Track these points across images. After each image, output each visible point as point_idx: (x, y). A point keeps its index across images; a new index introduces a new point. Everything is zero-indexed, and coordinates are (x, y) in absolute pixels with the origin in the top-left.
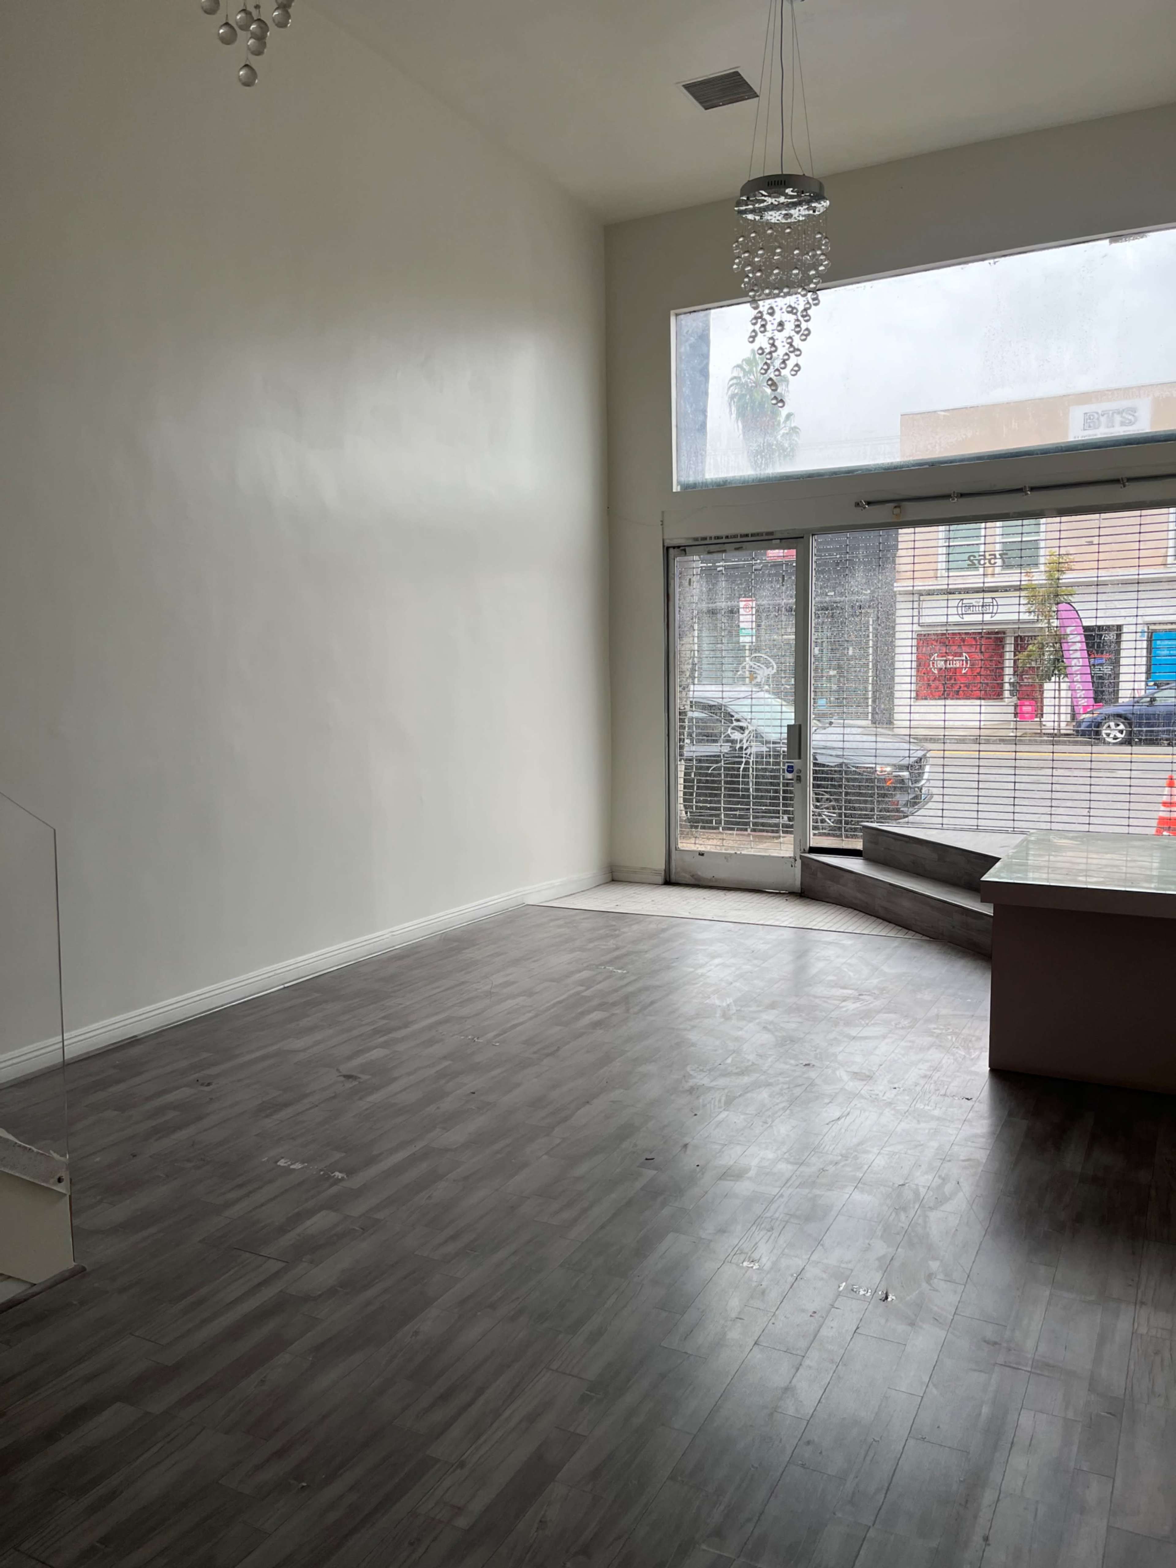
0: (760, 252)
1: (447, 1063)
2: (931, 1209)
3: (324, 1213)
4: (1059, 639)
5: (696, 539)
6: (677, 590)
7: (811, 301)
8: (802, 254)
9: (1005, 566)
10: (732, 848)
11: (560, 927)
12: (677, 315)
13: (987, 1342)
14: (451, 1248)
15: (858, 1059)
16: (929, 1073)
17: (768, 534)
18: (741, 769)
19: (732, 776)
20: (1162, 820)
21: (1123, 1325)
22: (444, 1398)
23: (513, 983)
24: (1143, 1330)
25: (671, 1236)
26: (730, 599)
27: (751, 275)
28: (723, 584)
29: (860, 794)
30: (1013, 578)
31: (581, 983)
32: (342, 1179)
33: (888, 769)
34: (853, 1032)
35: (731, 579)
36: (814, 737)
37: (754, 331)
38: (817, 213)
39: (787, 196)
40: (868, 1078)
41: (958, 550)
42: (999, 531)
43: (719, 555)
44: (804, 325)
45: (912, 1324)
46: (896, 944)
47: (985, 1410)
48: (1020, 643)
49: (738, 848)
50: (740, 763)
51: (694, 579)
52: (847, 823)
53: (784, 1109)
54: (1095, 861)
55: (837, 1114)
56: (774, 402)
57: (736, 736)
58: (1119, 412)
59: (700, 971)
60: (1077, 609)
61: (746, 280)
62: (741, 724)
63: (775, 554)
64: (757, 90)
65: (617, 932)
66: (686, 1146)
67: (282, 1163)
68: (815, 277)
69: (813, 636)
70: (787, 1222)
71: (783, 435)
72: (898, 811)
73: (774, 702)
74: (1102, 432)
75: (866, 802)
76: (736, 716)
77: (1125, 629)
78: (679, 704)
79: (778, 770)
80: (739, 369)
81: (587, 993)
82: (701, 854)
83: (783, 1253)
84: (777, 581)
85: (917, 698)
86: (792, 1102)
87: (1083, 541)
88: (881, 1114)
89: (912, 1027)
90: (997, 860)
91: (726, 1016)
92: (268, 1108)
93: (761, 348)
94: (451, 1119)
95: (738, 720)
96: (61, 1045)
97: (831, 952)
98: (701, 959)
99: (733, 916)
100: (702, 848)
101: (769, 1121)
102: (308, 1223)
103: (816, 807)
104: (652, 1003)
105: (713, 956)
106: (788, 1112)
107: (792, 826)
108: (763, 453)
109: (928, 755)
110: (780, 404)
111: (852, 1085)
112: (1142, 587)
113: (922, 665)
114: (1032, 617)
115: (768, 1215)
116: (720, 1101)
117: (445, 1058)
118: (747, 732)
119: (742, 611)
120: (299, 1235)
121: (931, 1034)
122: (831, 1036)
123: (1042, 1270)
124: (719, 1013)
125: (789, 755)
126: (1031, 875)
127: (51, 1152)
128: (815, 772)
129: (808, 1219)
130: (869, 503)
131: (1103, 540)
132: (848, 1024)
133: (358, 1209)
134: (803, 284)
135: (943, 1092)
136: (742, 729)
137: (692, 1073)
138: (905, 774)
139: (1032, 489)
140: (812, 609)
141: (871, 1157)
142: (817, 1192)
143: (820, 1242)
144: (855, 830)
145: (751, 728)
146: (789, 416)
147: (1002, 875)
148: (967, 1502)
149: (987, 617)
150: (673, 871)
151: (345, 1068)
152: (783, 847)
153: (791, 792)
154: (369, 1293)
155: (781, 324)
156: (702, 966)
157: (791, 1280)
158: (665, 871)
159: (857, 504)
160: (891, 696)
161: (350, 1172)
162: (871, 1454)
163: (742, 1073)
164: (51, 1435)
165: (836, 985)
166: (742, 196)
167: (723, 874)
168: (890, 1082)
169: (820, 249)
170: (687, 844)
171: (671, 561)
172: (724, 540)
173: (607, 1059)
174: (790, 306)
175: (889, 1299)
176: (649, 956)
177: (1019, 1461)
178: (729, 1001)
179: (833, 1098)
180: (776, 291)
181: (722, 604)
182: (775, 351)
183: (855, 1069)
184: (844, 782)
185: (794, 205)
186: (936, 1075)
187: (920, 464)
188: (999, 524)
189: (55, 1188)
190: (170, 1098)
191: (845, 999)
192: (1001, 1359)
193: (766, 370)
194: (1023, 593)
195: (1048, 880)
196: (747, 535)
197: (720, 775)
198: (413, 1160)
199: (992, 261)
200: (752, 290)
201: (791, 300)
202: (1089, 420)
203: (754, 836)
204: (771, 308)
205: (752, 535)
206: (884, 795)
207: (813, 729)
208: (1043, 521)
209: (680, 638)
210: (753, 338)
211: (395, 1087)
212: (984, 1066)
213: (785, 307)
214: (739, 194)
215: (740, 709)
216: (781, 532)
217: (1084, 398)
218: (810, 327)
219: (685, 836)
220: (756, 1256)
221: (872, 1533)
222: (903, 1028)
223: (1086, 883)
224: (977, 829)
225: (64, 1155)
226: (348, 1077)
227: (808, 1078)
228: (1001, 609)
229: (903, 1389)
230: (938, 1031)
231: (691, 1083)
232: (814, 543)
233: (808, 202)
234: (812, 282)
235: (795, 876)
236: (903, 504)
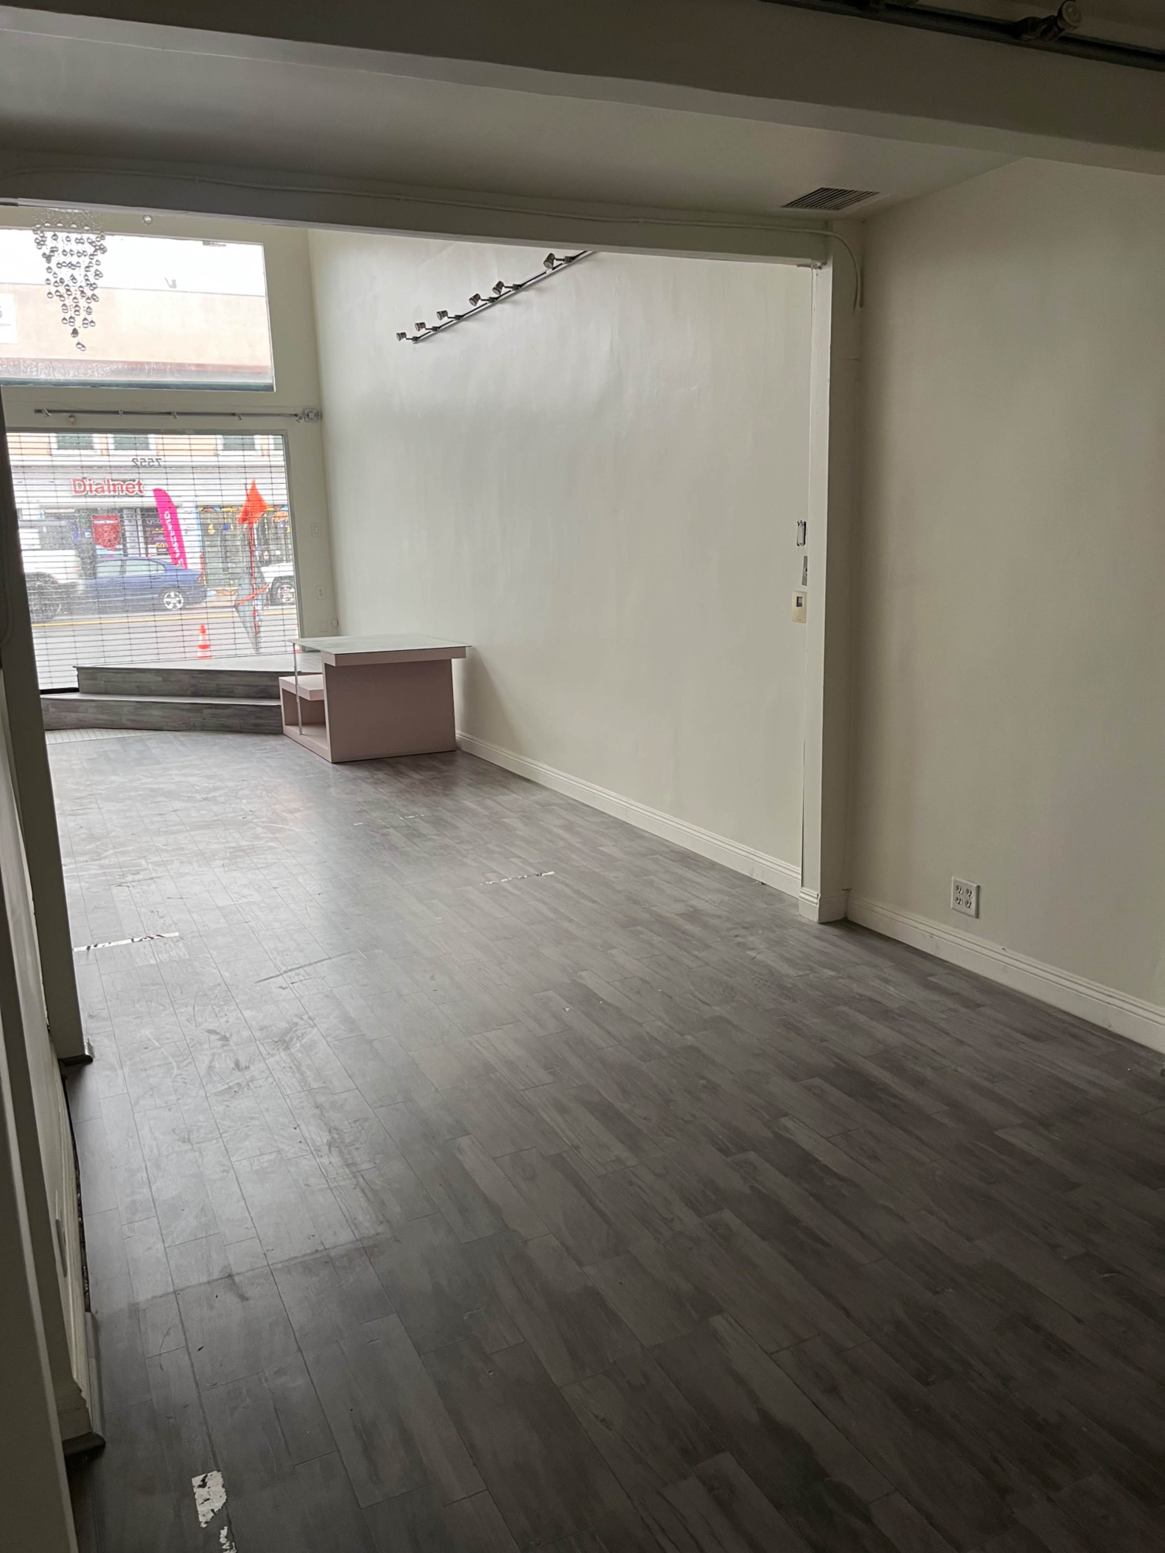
130: (49, 411)
159: (40, 411)
236: (75, 414)
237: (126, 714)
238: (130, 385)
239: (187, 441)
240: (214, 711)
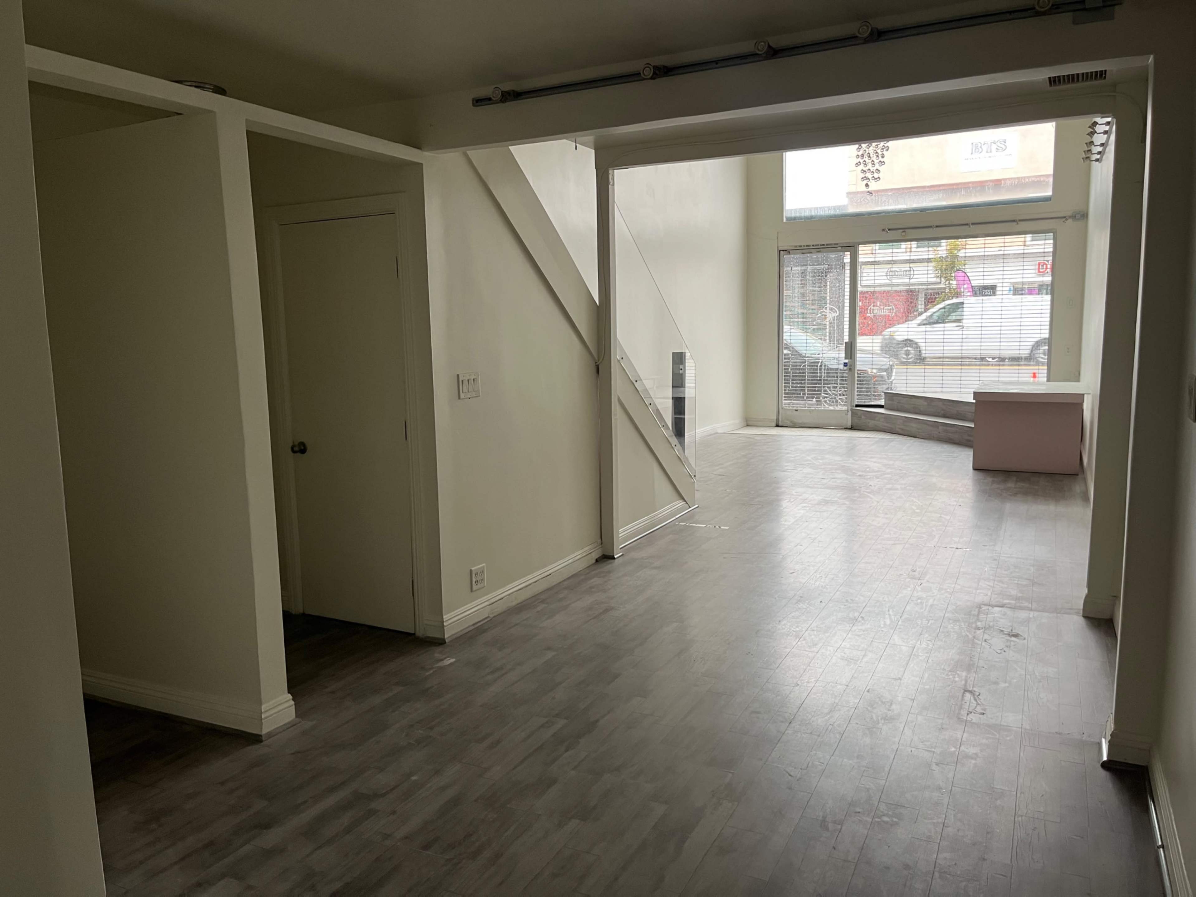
5: (796, 246)
6: (784, 272)
10: (812, 407)
17: (835, 244)
18: (819, 366)
43: (808, 254)
48: (929, 297)
51: (794, 267)
60: (968, 275)
82: (796, 410)
84: (839, 267)
100: (796, 408)
114: (937, 280)
125: (845, 358)
130: (889, 230)
138: (885, 373)
139: (973, 224)
149: (907, 281)
150: (780, 419)
152: (842, 405)
153: (846, 376)
158: (776, 419)
159: (883, 230)
167: (808, 420)
170: (787, 406)
171: (781, 258)
172: (811, 247)
194: (931, 264)
196: (824, 245)
205: (827, 245)
216: (843, 244)
232: (861, 249)
235: (848, 420)
236: (907, 230)
237: (899, 425)
238: (946, 207)
239: (1003, 241)
240: (945, 428)
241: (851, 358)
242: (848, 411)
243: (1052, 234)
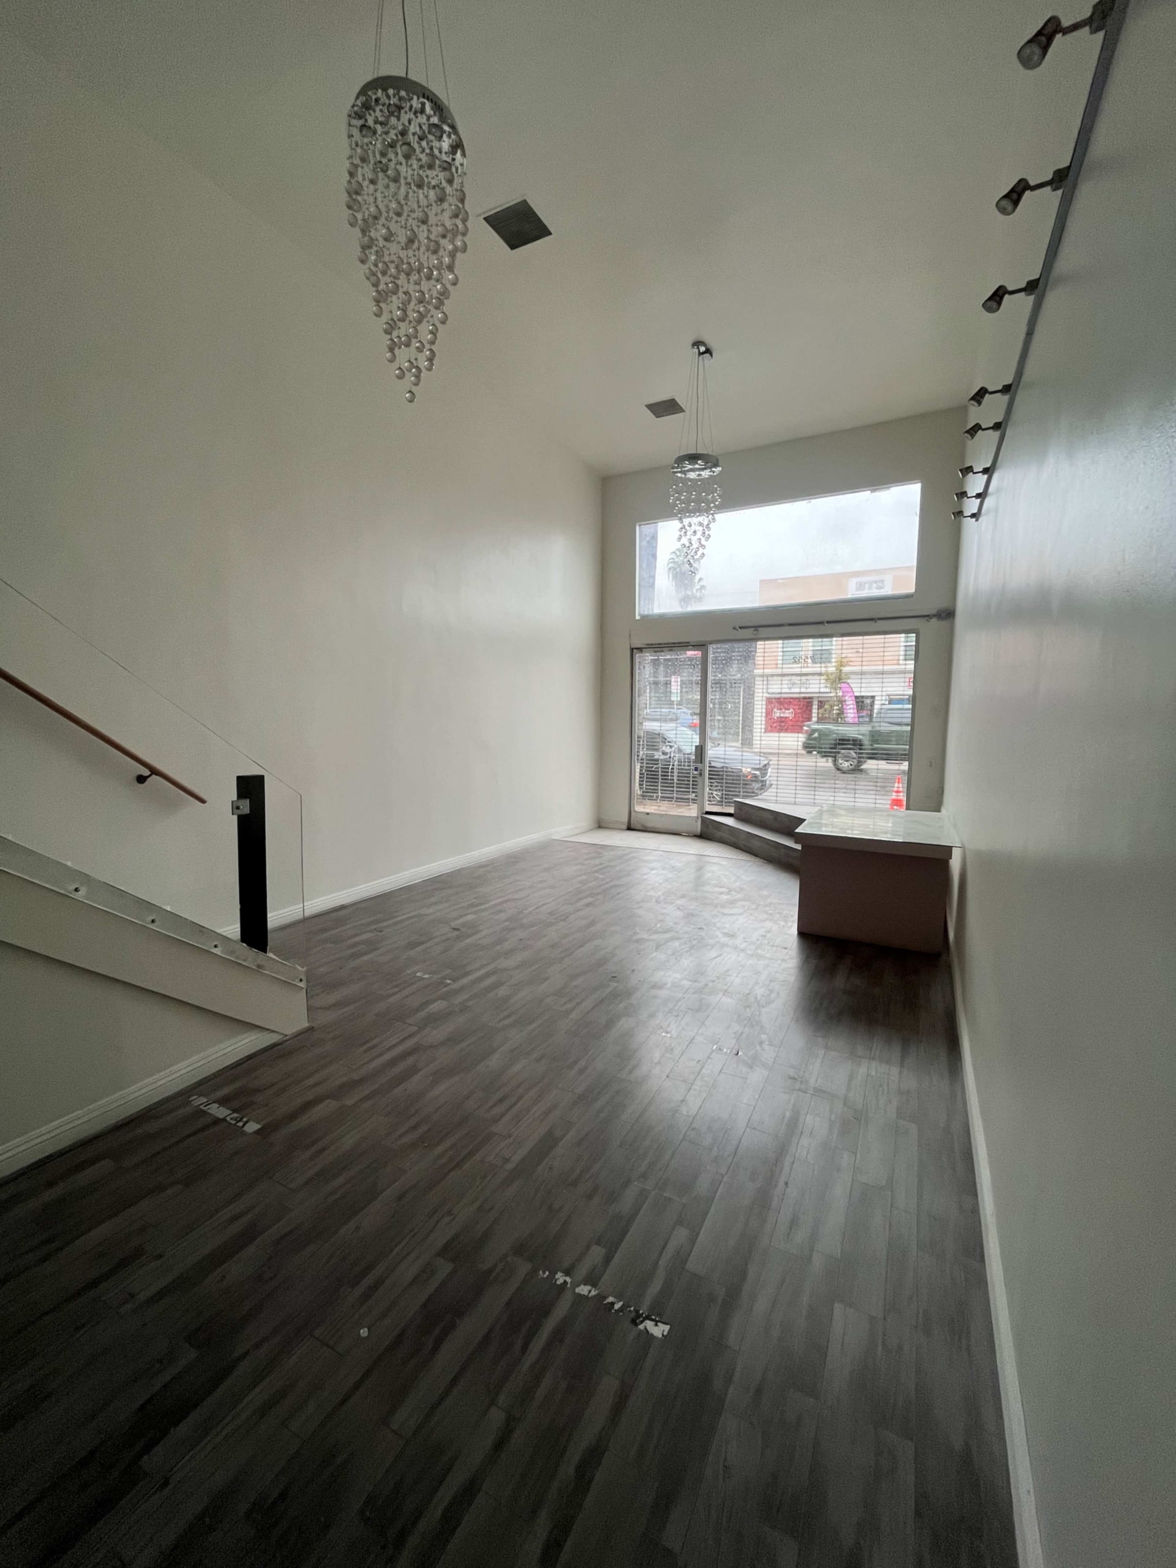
0: (685, 494)
1: (507, 923)
2: (763, 1007)
3: (439, 1002)
4: (841, 702)
5: (648, 645)
6: (637, 671)
7: (711, 520)
8: (708, 494)
9: (814, 662)
10: (664, 811)
11: (570, 851)
12: (640, 525)
13: (790, 1078)
14: (506, 1022)
15: (727, 926)
16: (764, 934)
17: (686, 643)
18: (670, 768)
19: (665, 772)
20: (893, 800)
21: (862, 1071)
22: (501, 1101)
23: (545, 881)
24: (873, 1073)
25: (623, 1020)
26: (666, 677)
27: (679, 506)
28: (662, 668)
29: (733, 784)
30: (817, 668)
31: (581, 882)
32: (450, 984)
33: (749, 770)
34: (726, 911)
35: (667, 667)
36: (709, 752)
37: (680, 535)
38: (715, 474)
39: (699, 465)
40: (732, 936)
41: (788, 654)
42: (811, 644)
43: (660, 653)
44: (707, 533)
45: (751, 1067)
46: (750, 864)
47: (788, 1114)
48: (821, 704)
49: (668, 811)
50: (670, 765)
51: (646, 665)
52: (726, 798)
53: (687, 952)
54: (857, 822)
55: (715, 955)
56: (690, 573)
57: (668, 750)
58: (875, 582)
59: (645, 877)
60: (851, 686)
61: (677, 508)
62: (670, 744)
63: (690, 653)
64: (684, 409)
65: (601, 855)
66: (633, 971)
67: (418, 974)
68: (713, 507)
69: (710, 697)
70: (686, 1012)
71: (697, 590)
72: (753, 792)
73: (689, 733)
74: (865, 593)
75: (736, 788)
76: (668, 740)
77: (876, 698)
78: (638, 732)
79: (690, 770)
80: (673, 554)
81: (583, 888)
82: (648, 814)
83: (684, 1029)
84: (691, 668)
85: (765, 732)
86: (692, 947)
87: (855, 650)
88: (739, 955)
89: (757, 909)
90: (804, 820)
91: (658, 902)
92: (412, 945)
93: (684, 544)
94: (508, 954)
95: (669, 742)
96: (302, 909)
97: (715, 868)
98: (646, 870)
99: (664, 847)
100: (648, 811)
101: (679, 958)
102: (431, 1007)
103: (710, 789)
104: (618, 894)
105: (653, 869)
106: (689, 953)
107: (696, 800)
108: (685, 600)
109: (770, 763)
110: (693, 574)
111: (724, 940)
112: (884, 676)
113: (769, 713)
114: (828, 690)
115: (676, 1008)
116: (652, 947)
117: (506, 920)
118: (673, 748)
119: (673, 683)
120: (426, 1013)
121: (766, 913)
122: (714, 913)
123: (820, 1040)
124: (654, 900)
125: (695, 762)
126: (824, 829)
127: (296, 966)
128: (710, 771)
129: (697, 1011)
130: (740, 628)
131: (865, 650)
132: (723, 907)
133: (458, 1000)
134: (707, 510)
135: (772, 944)
136: (671, 747)
137: (638, 931)
138: (758, 773)
139: (828, 622)
140: (709, 684)
141: (733, 978)
142: (702, 996)
143: (703, 1023)
144: (730, 802)
145: (676, 746)
146: (700, 579)
147: (806, 829)
148: (777, 1163)
149: (803, 690)
150: (632, 823)
151: (454, 924)
152: (692, 811)
153: (696, 781)
154: (463, 1045)
155: (695, 532)
156: (645, 874)
157: (687, 1043)
158: (628, 823)
160: (751, 732)
161: (454, 980)
162: (726, 1136)
163: (665, 932)
164: (293, 1116)
165: (716, 886)
166: (675, 464)
167: (659, 825)
168: (744, 938)
169: (716, 493)
170: (639, 808)
171: (635, 656)
172: (663, 646)
173: (593, 923)
174: (700, 522)
175: (739, 1054)
176: (617, 868)
177: (805, 1141)
178: (660, 893)
179: (713, 946)
180: (692, 515)
181: (662, 679)
182: (692, 546)
183: (726, 931)
184: (725, 777)
185: (703, 469)
186: (769, 935)
187: (768, 607)
188: (811, 640)
189: (299, 984)
190: (357, 939)
191: (721, 893)
192: (797, 1087)
193: (687, 556)
194: (822, 677)
195: (830, 832)
196: (675, 643)
197: (658, 771)
198: (488, 975)
199: (808, 501)
200: (680, 514)
201: (700, 519)
202: (860, 586)
203: (676, 805)
204: (690, 523)
205: (678, 643)
206: (746, 784)
207: (709, 748)
208: (834, 639)
209: (639, 696)
210: (680, 539)
211: (479, 936)
212: (794, 930)
213: (697, 523)
214: (673, 462)
215: (670, 735)
216: (693, 642)
217: (856, 574)
218: (711, 534)
219: (640, 804)
220: (668, 1030)
221: (725, 1179)
222: (752, 909)
223: (852, 834)
224: (795, 804)
225: (303, 967)
226: (455, 929)
227: (700, 935)
228: (811, 686)
229: (744, 1102)
230: (770, 912)
231: (638, 937)
232: (711, 648)
233: (711, 468)
234: (711, 510)
235: (698, 828)
236: (758, 629)
241: (701, 763)
242: (698, 818)
243: (914, 635)
